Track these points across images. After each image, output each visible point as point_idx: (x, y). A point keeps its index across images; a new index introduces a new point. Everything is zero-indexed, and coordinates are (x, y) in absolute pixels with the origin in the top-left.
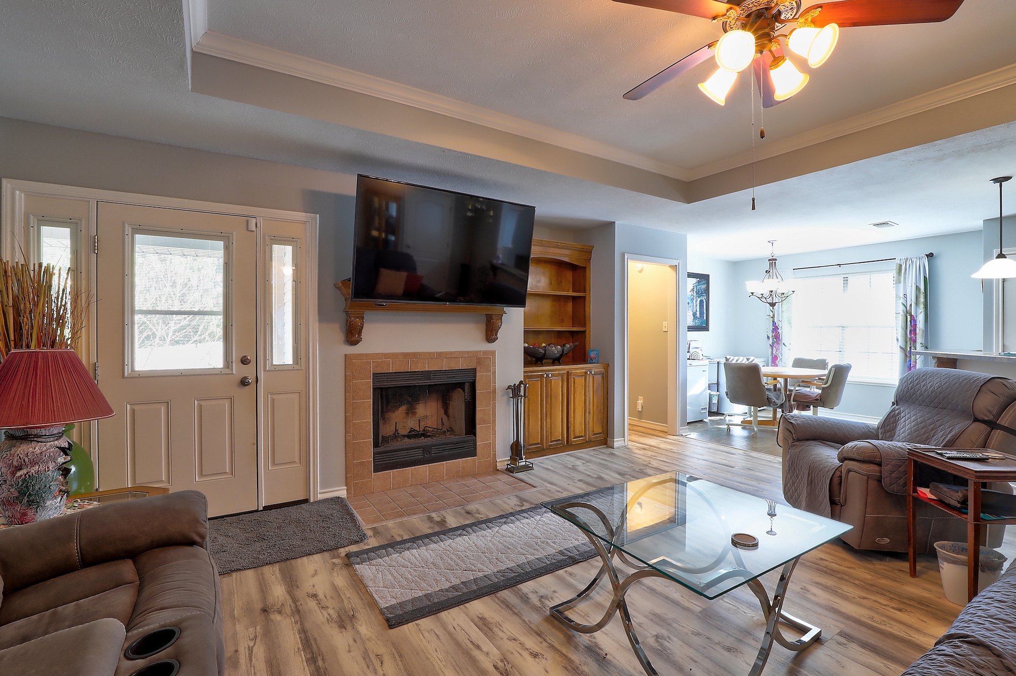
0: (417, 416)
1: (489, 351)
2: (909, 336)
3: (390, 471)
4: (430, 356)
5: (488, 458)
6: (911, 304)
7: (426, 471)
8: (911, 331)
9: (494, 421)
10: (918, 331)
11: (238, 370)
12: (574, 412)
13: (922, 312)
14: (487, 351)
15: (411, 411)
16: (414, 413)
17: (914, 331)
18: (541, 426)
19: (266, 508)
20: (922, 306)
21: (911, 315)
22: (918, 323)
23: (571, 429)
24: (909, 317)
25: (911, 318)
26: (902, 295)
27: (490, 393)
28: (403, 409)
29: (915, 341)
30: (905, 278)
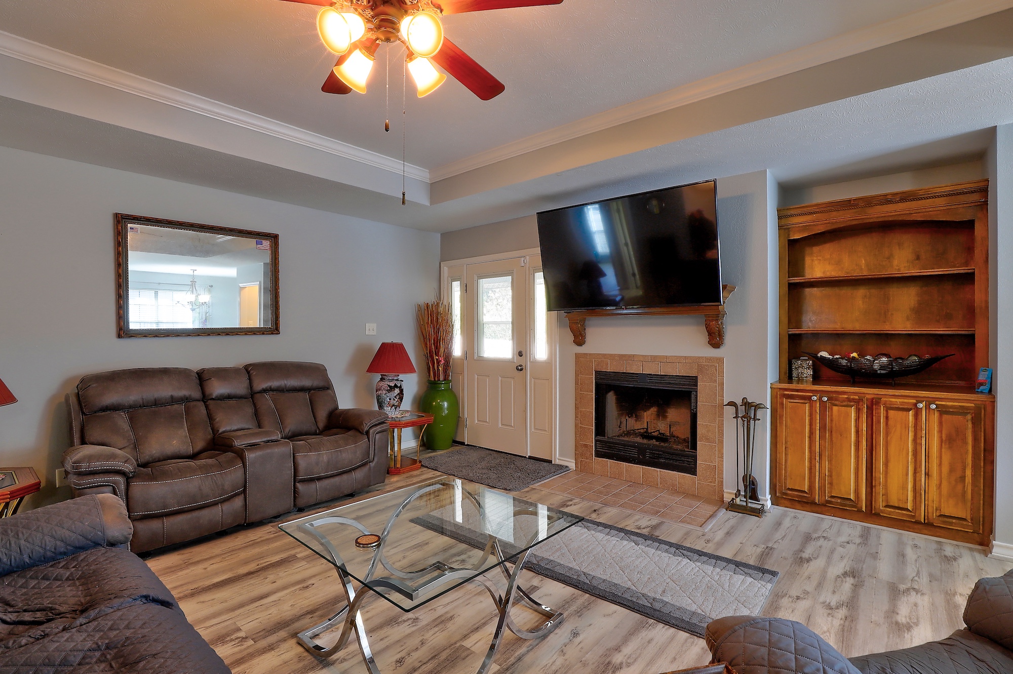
0: (668, 420)
1: (713, 358)
3: (607, 460)
4: (644, 359)
5: (711, 482)
7: (640, 472)
9: (721, 442)
11: (518, 361)
12: (886, 464)
14: (711, 357)
15: (661, 414)
16: (665, 417)
18: (810, 469)
19: (530, 458)
23: (880, 490)
27: (716, 408)
28: (653, 410)
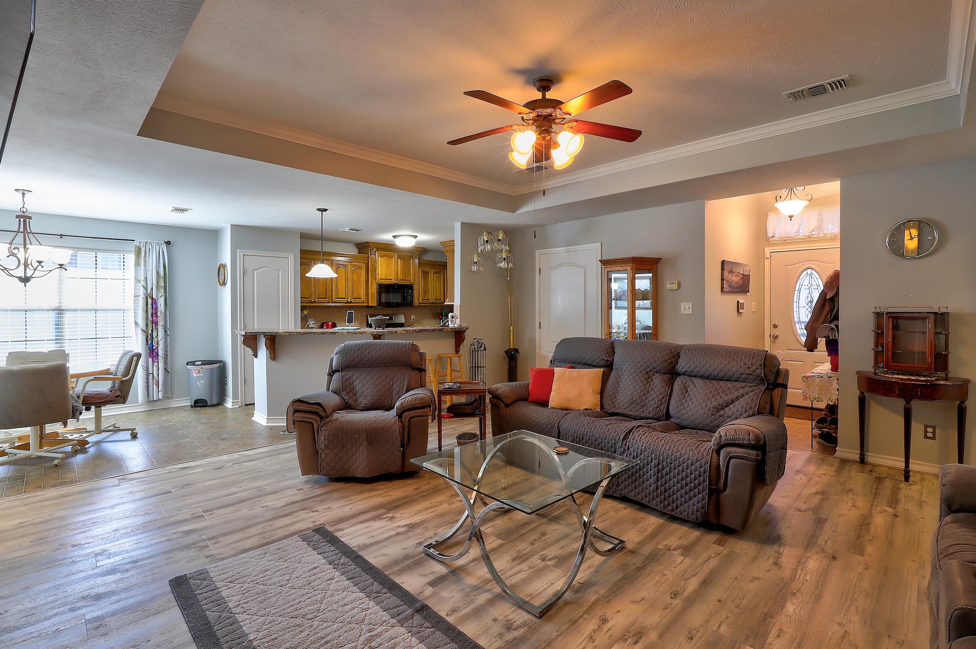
2: (151, 319)
6: (152, 288)
8: (152, 314)
10: (159, 314)
13: (162, 296)
17: (155, 314)
20: (162, 290)
21: (152, 299)
22: (159, 306)
24: (150, 301)
25: (152, 301)
26: (142, 278)
29: (156, 324)
30: (145, 261)
